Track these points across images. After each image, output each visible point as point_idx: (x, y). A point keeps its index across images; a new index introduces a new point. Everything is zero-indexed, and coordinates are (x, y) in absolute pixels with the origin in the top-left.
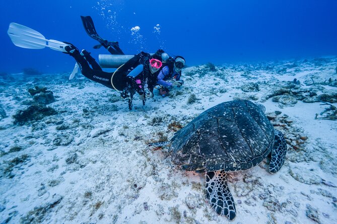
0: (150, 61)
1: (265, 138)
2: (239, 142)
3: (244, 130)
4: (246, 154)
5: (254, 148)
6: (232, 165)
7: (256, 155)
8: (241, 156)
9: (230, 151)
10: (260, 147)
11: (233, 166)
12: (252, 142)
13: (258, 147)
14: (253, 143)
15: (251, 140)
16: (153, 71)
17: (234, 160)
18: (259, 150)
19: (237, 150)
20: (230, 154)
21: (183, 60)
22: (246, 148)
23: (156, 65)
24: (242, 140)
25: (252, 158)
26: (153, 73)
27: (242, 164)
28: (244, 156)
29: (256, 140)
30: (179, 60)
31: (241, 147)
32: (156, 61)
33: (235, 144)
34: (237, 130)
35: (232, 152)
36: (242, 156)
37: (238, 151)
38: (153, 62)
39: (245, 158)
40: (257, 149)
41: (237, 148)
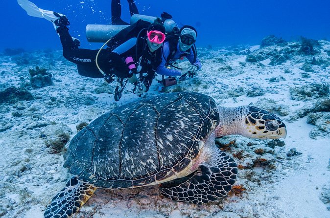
0: (148, 34)
1: (154, 159)
2: (111, 152)
3: (126, 138)
4: (111, 170)
5: (125, 167)
6: (90, 175)
7: (123, 176)
8: (104, 169)
9: (96, 160)
10: (135, 168)
11: (90, 177)
12: (127, 157)
13: (133, 167)
14: (128, 159)
15: (127, 154)
16: (153, 49)
17: (95, 171)
18: (132, 172)
19: (103, 160)
20: (95, 162)
21: (193, 31)
22: (114, 162)
23: (156, 39)
24: (116, 150)
25: (115, 178)
26: (152, 51)
27: (101, 179)
28: (107, 170)
29: (134, 156)
30: (186, 31)
31: (109, 159)
32: (155, 34)
33: (105, 153)
34: (118, 135)
35: (97, 161)
36: (104, 171)
37: (104, 162)
38: (152, 36)
39: (108, 173)
40: (130, 169)
41: (105, 158)
